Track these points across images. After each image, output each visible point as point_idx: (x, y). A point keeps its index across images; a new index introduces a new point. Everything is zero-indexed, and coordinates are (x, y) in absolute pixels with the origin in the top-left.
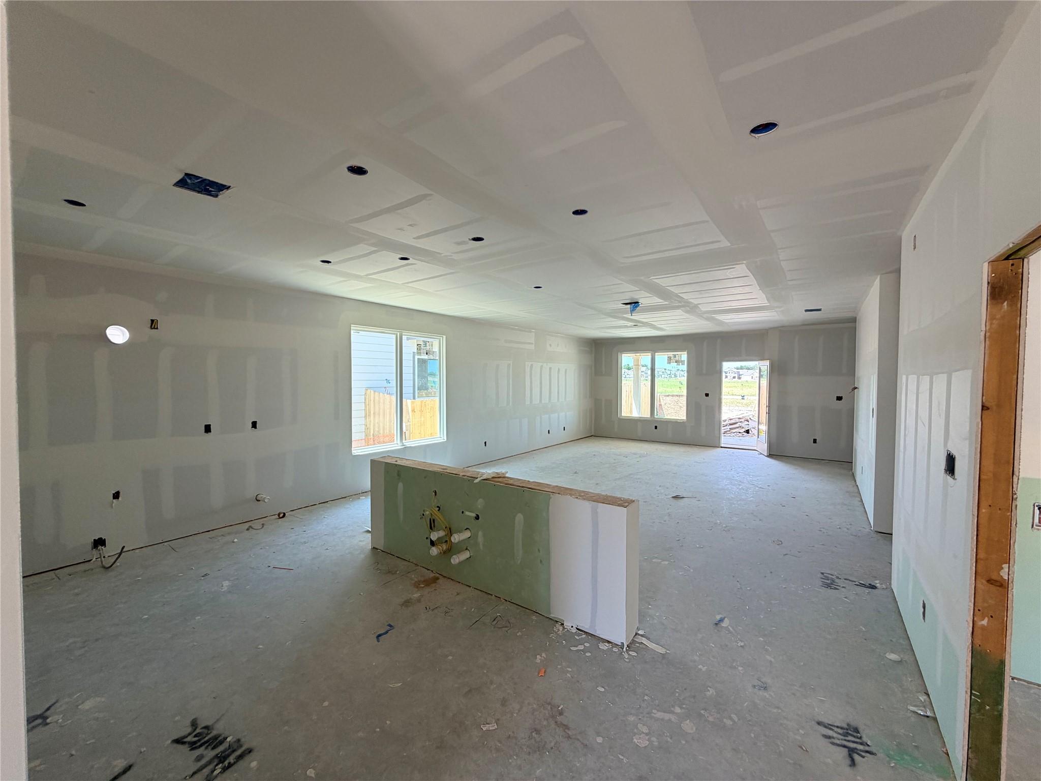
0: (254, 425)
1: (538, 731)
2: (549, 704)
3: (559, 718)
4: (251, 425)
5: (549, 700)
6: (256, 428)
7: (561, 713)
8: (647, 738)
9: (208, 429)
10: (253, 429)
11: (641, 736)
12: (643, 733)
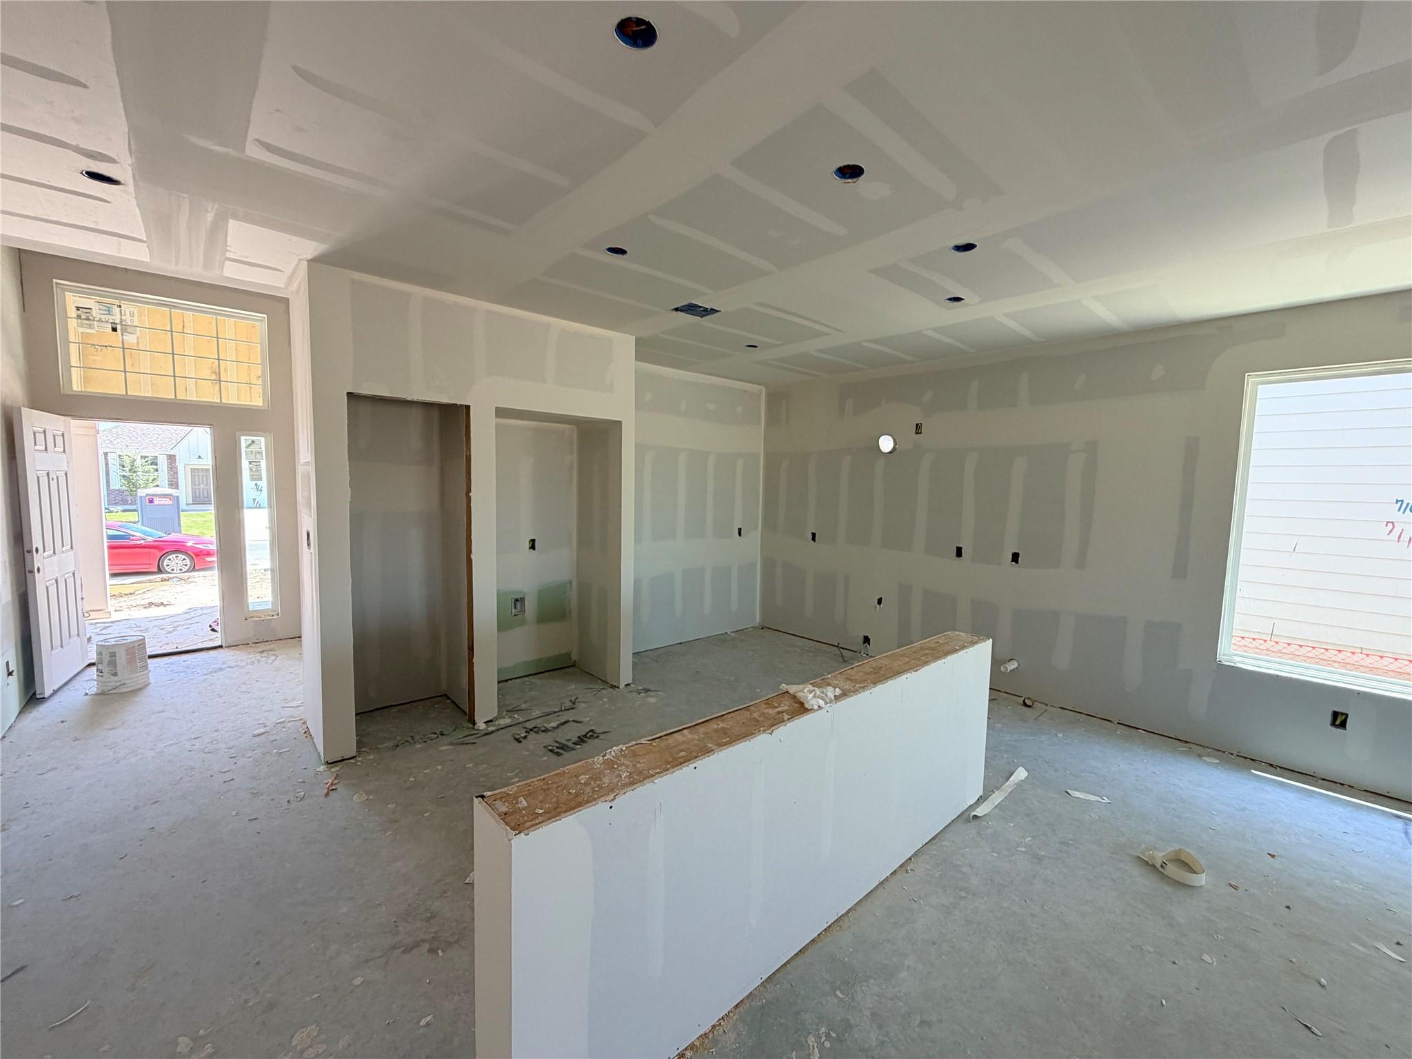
0: (1015, 557)
1: (428, 919)
2: (456, 942)
3: (426, 947)
4: (1011, 557)
5: (463, 943)
6: (1017, 562)
7: (432, 951)
8: (299, 1048)
9: (959, 552)
10: (1014, 563)
11: (309, 1039)
12: (311, 1046)
